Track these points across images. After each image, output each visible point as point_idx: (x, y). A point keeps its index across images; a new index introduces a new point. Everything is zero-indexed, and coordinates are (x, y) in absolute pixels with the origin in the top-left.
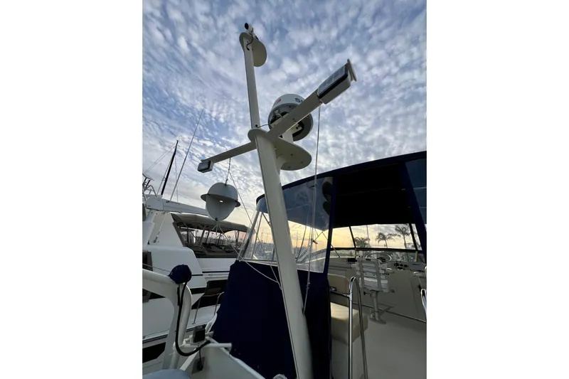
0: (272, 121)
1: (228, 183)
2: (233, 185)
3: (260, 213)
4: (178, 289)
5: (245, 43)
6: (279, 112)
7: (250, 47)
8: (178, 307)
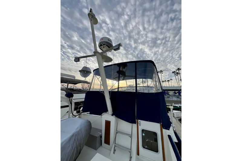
0: (100, 46)
1: (87, 66)
2: (88, 67)
3: (95, 75)
4: (70, 100)
5: (90, 18)
6: (103, 43)
7: (92, 19)
8: (71, 105)
